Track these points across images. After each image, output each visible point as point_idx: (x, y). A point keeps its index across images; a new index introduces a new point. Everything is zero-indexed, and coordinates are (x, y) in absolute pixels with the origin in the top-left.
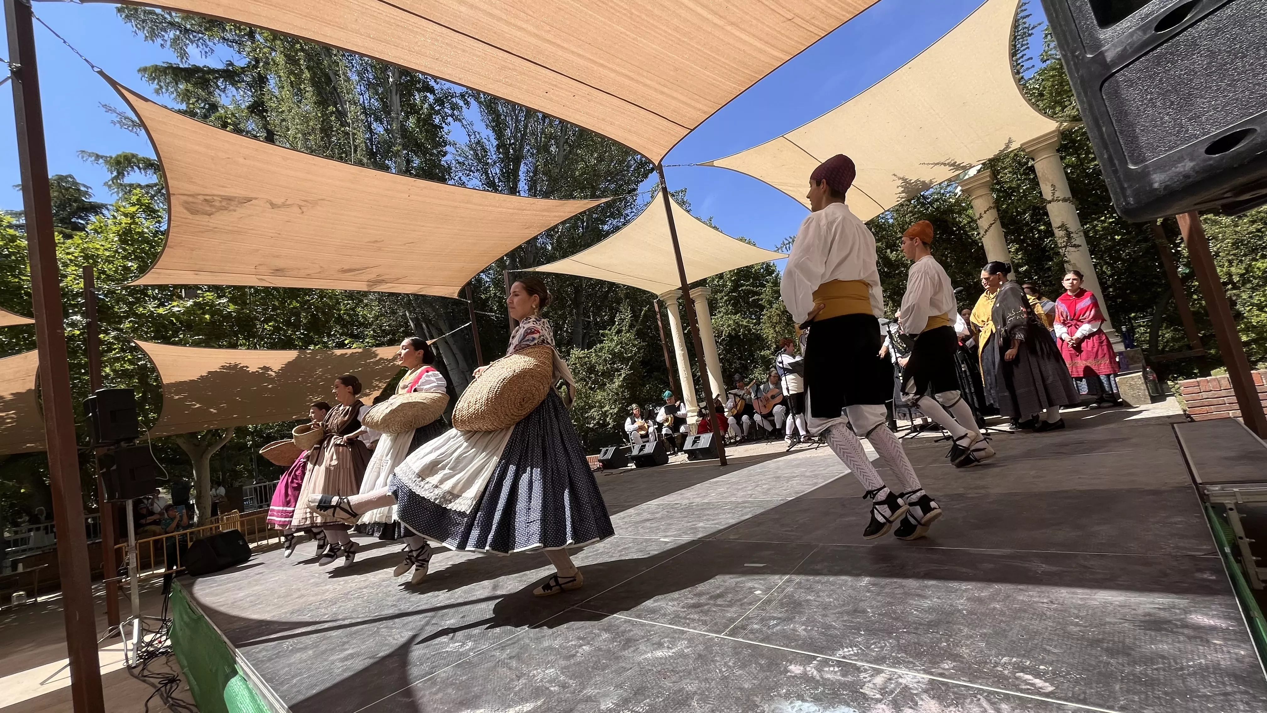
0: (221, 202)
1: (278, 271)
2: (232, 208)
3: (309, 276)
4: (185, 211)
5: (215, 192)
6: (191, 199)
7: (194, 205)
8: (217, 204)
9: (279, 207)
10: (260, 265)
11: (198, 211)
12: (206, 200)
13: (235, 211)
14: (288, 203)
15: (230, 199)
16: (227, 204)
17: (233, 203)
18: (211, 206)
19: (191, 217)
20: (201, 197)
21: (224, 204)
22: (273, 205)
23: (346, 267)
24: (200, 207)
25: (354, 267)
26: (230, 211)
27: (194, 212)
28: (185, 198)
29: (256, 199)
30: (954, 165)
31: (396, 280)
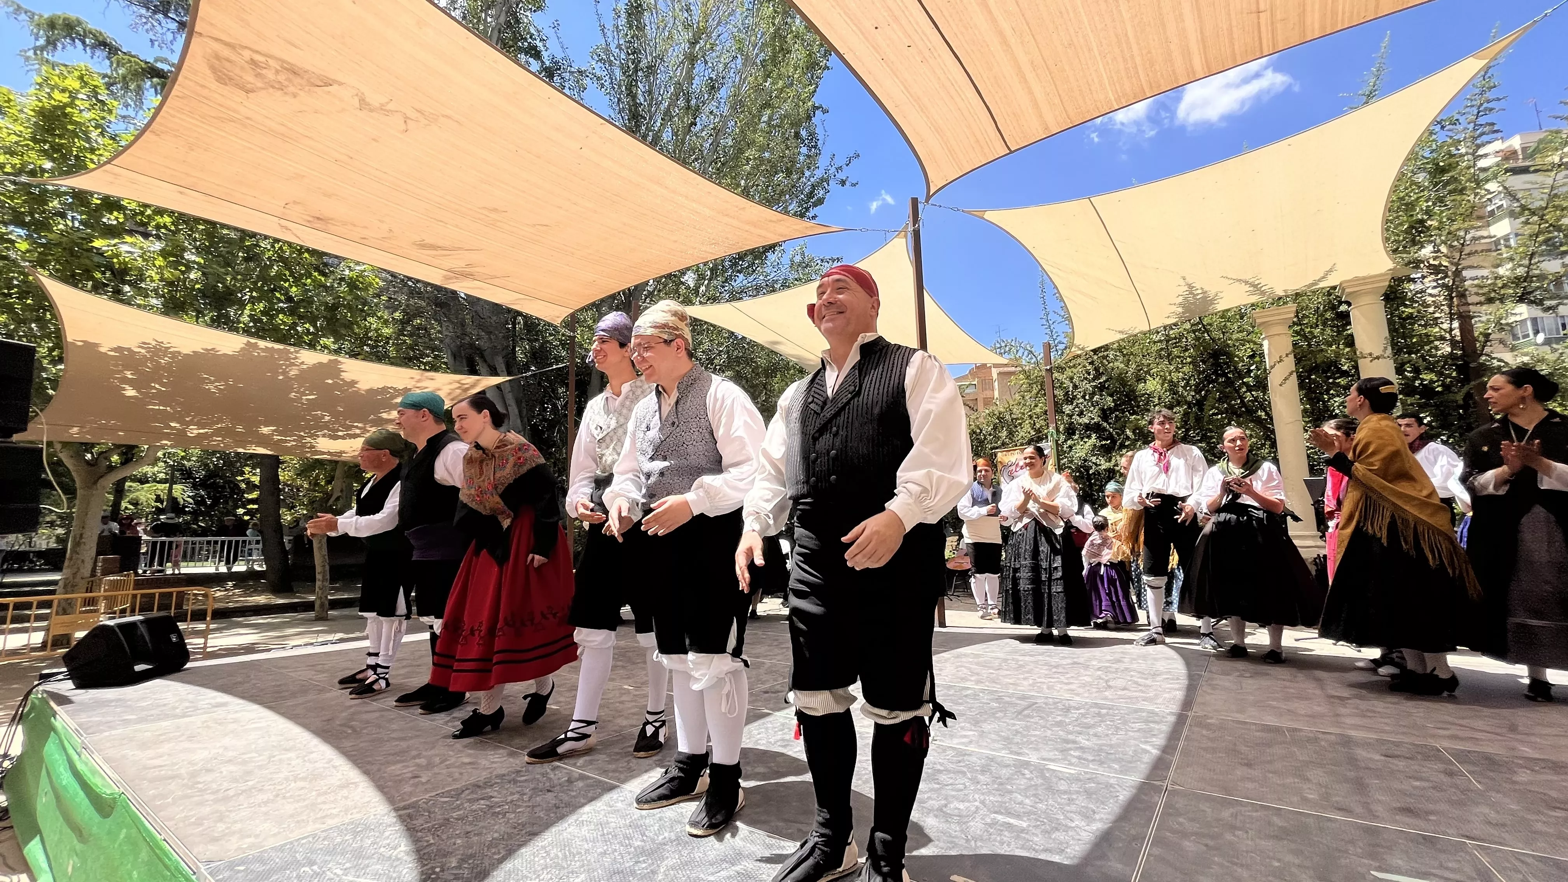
0: (277, 72)
1: (319, 221)
2: (292, 89)
3: (363, 241)
4: (208, 72)
5: (276, 51)
6: (226, 52)
7: (227, 65)
8: (270, 75)
9: (371, 111)
10: (295, 202)
11: (230, 79)
12: (253, 62)
13: (295, 96)
14: (390, 107)
15: (294, 71)
16: (287, 79)
17: (297, 80)
18: (258, 75)
19: (214, 85)
20: (247, 54)
21: (282, 78)
22: (363, 104)
23: (429, 240)
24: (237, 71)
25: (440, 243)
26: (286, 93)
27: (223, 78)
28: (217, 46)
29: (340, 84)
30: (1255, 286)
31: (489, 279)
